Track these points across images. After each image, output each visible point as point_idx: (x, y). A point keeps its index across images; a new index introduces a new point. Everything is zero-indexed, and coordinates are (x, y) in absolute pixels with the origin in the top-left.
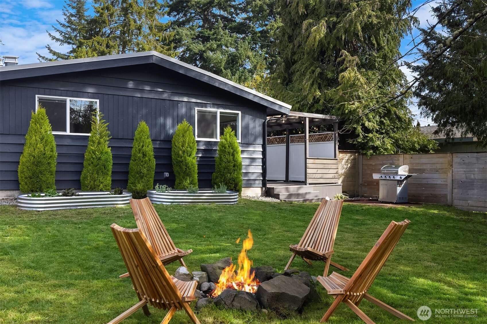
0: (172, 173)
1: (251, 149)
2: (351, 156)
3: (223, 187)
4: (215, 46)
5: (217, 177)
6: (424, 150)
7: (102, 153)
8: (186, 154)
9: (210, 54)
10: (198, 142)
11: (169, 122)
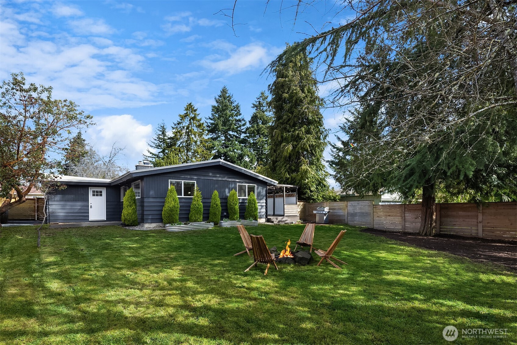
0: (227, 213)
1: (261, 201)
2: (303, 203)
3: (251, 219)
5: (247, 214)
6: (335, 200)
7: (199, 205)
8: (234, 205)
10: (239, 199)
11: (227, 190)
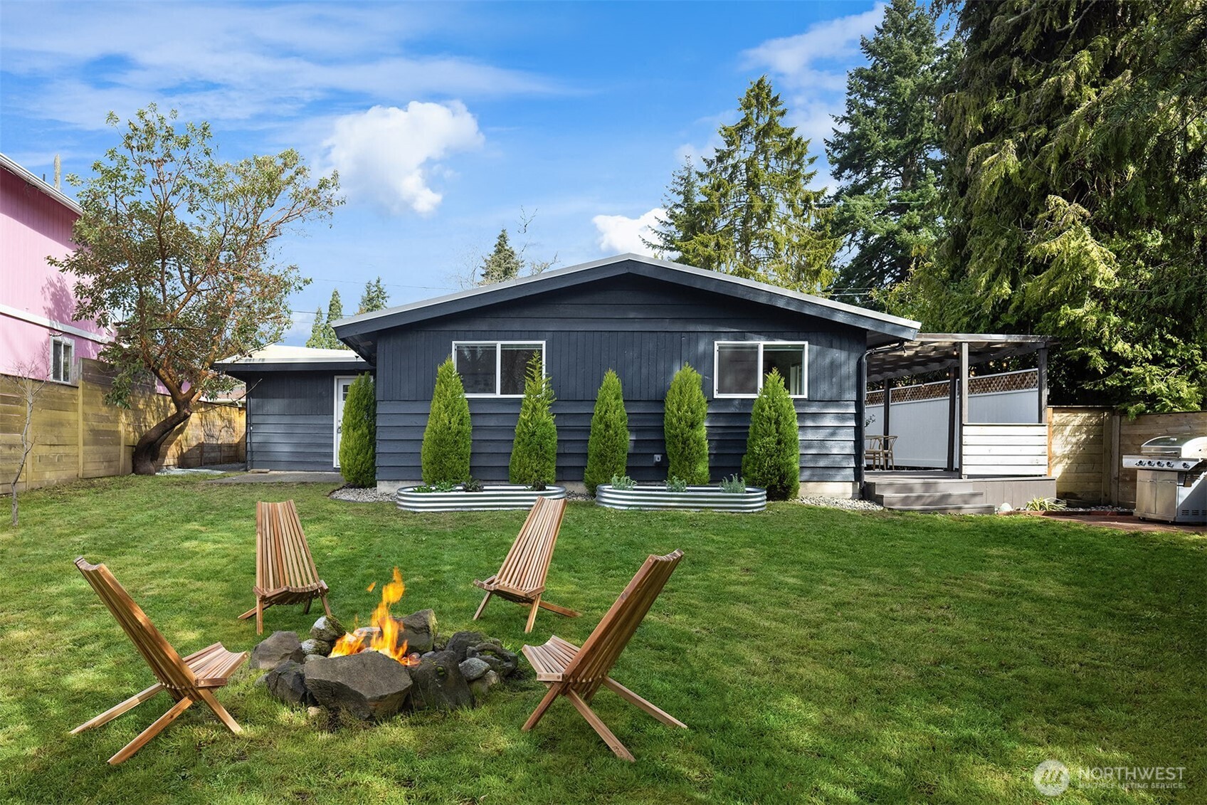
0: (664, 456)
2: (1089, 418)
4: (917, 220)
5: (748, 463)
7: (538, 425)
8: (683, 423)
9: (906, 236)
